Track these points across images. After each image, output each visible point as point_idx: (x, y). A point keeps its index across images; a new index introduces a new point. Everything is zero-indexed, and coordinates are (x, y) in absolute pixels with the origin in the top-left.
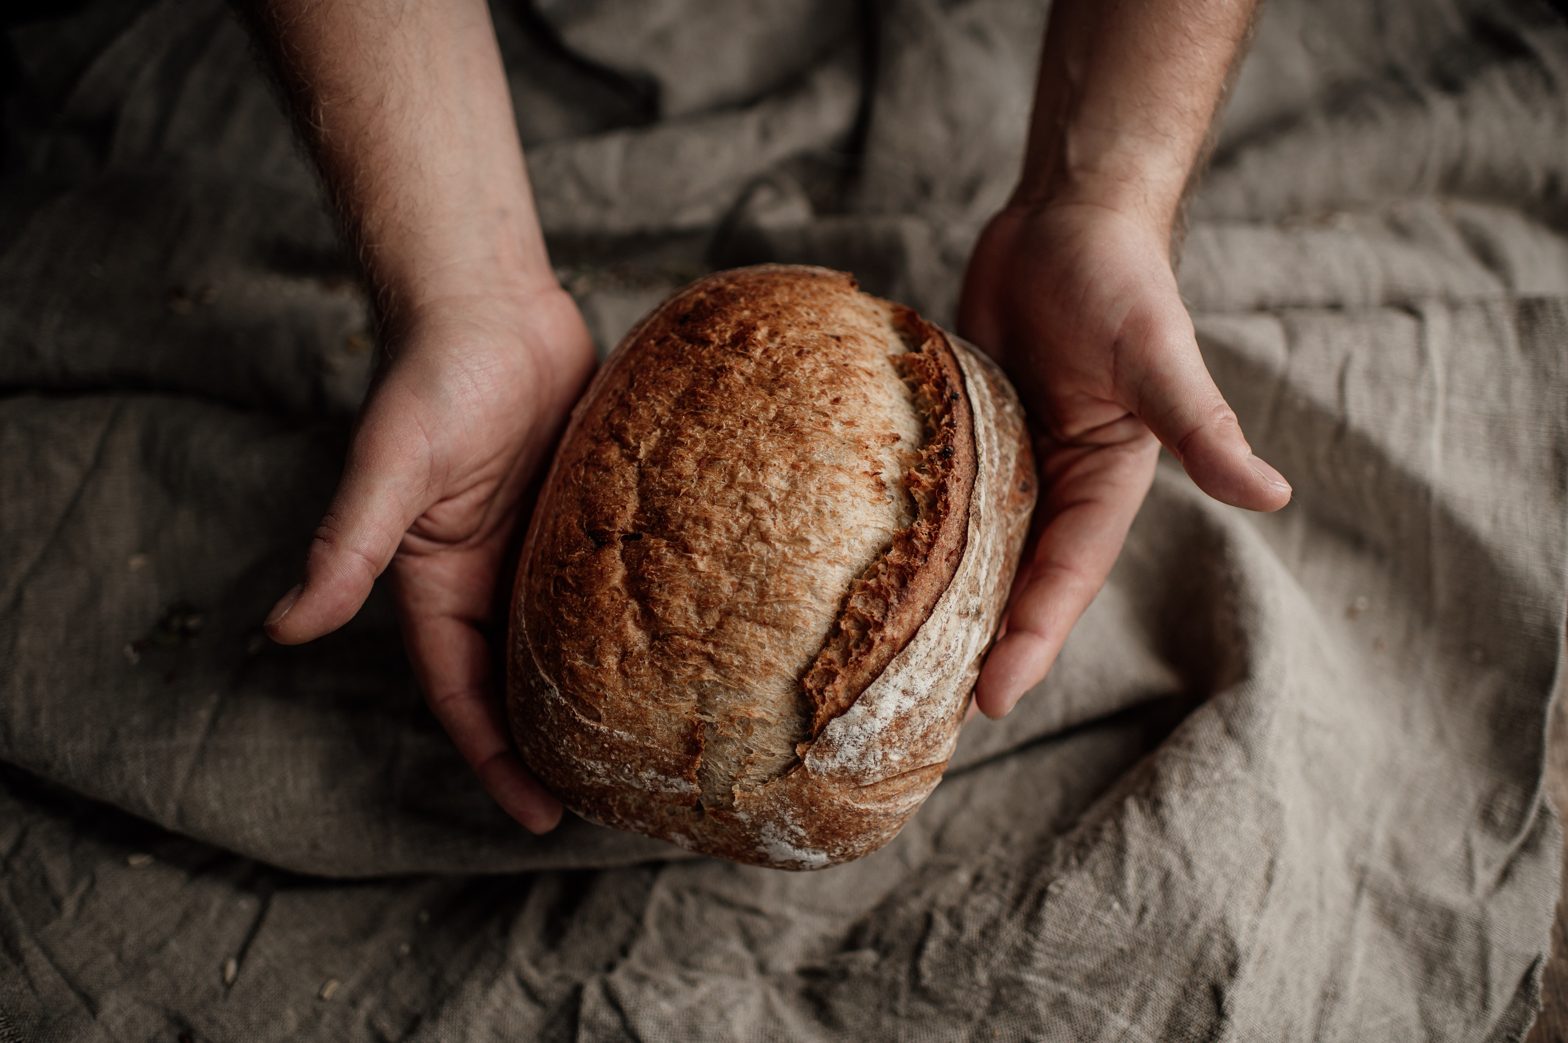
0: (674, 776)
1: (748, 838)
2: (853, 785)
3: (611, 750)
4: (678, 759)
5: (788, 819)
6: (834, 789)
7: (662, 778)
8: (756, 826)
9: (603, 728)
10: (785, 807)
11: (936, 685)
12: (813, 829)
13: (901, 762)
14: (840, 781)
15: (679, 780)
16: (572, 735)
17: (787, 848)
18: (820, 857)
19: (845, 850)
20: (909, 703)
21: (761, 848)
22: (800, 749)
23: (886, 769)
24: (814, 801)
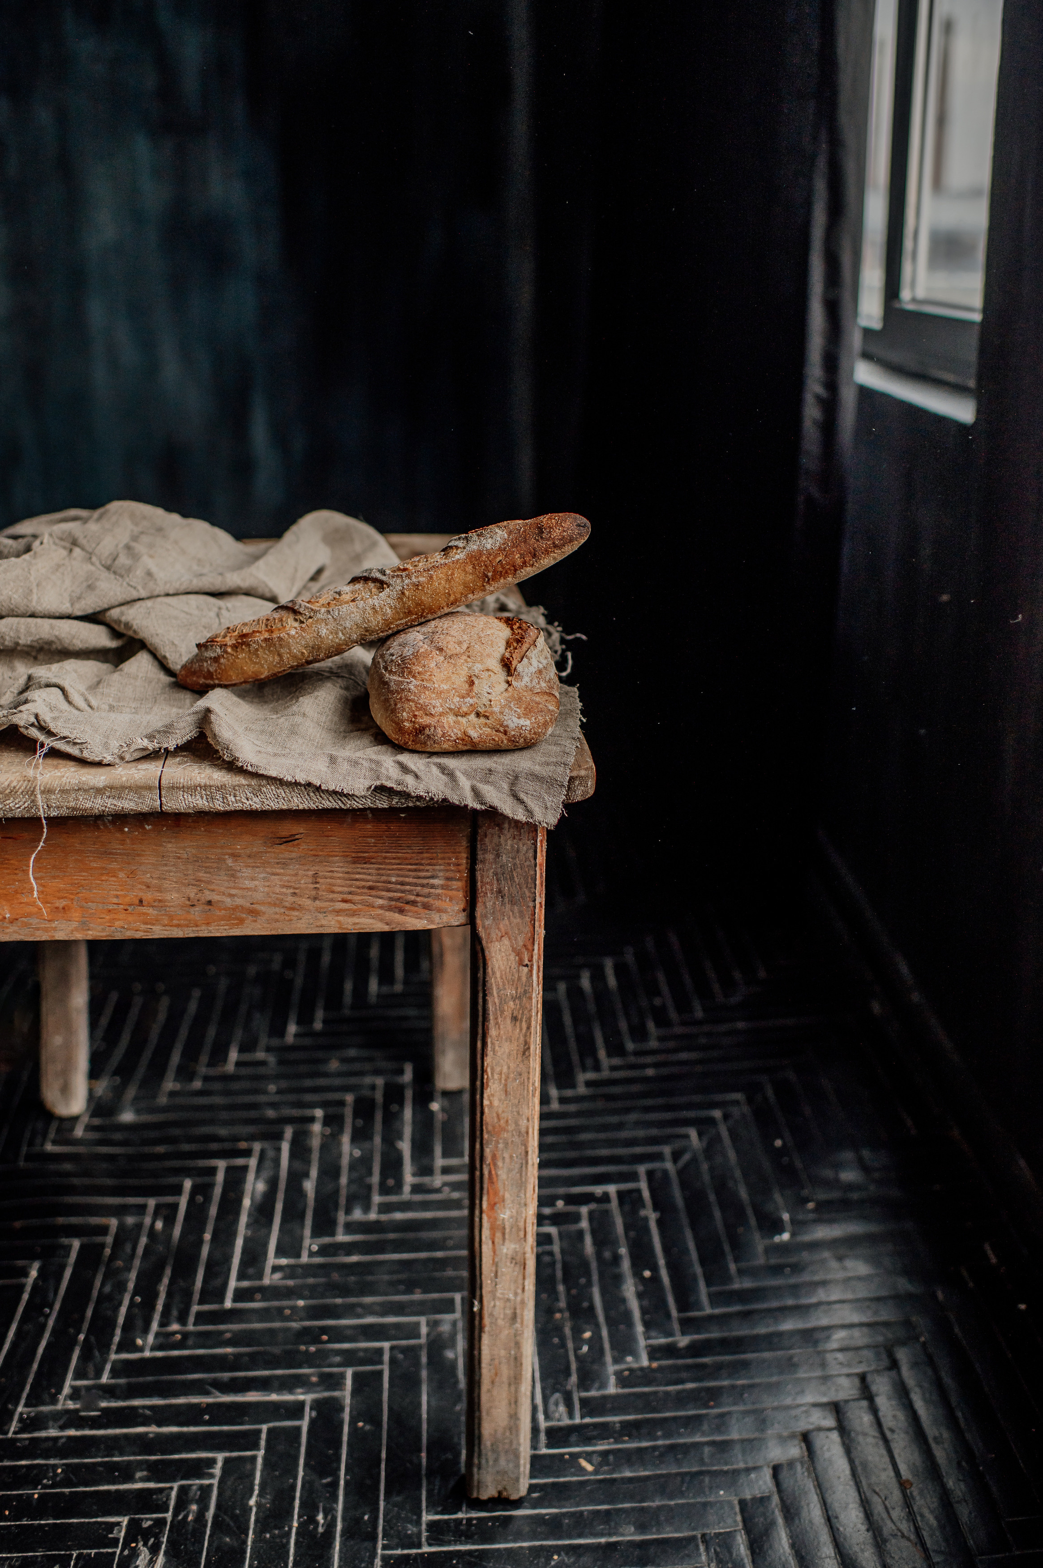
0: (467, 698)
1: (500, 720)
3: (441, 693)
4: (466, 690)
5: (512, 706)
7: (462, 700)
8: (501, 713)
9: (436, 686)
10: (510, 702)
12: (523, 709)
15: (469, 698)
16: (425, 693)
17: (515, 720)
18: (528, 723)
19: (536, 719)
20: (541, 666)
21: (505, 723)
22: (510, 679)
23: (541, 688)
24: (520, 698)
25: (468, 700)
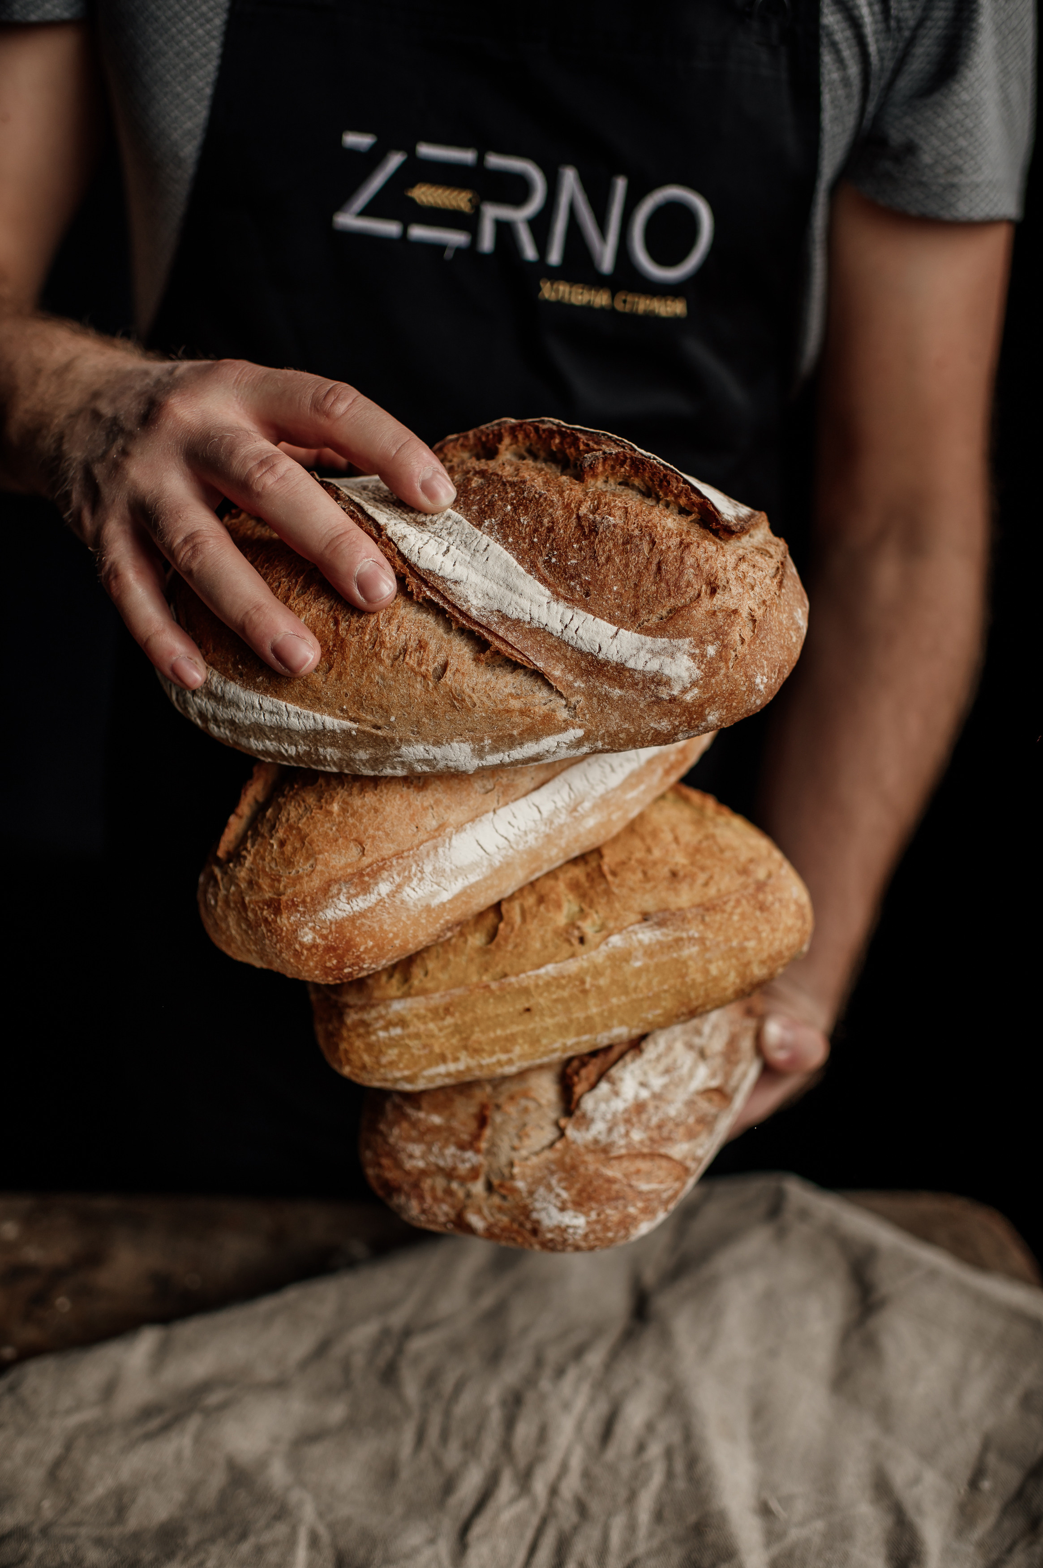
0: (469, 1150)
1: (525, 1207)
2: (602, 1156)
3: (423, 1130)
4: (473, 1134)
5: (554, 1182)
6: (589, 1158)
7: (460, 1152)
8: (531, 1193)
9: (424, 1114)
10: (552, 1173)
11: (665, 1087)
12: (573, 1193)
13: (642, 1142)
14: (594, 1152)
15: (473, 1152)
17: (554, 1212)
18: (580, 1221)
19: (599, 1215)
20: (644, 1094)
21: (535, 1215)
22: (563, 1122)
23: (629, 1145)
24: (574, 1167)
25: (469, 1154)
